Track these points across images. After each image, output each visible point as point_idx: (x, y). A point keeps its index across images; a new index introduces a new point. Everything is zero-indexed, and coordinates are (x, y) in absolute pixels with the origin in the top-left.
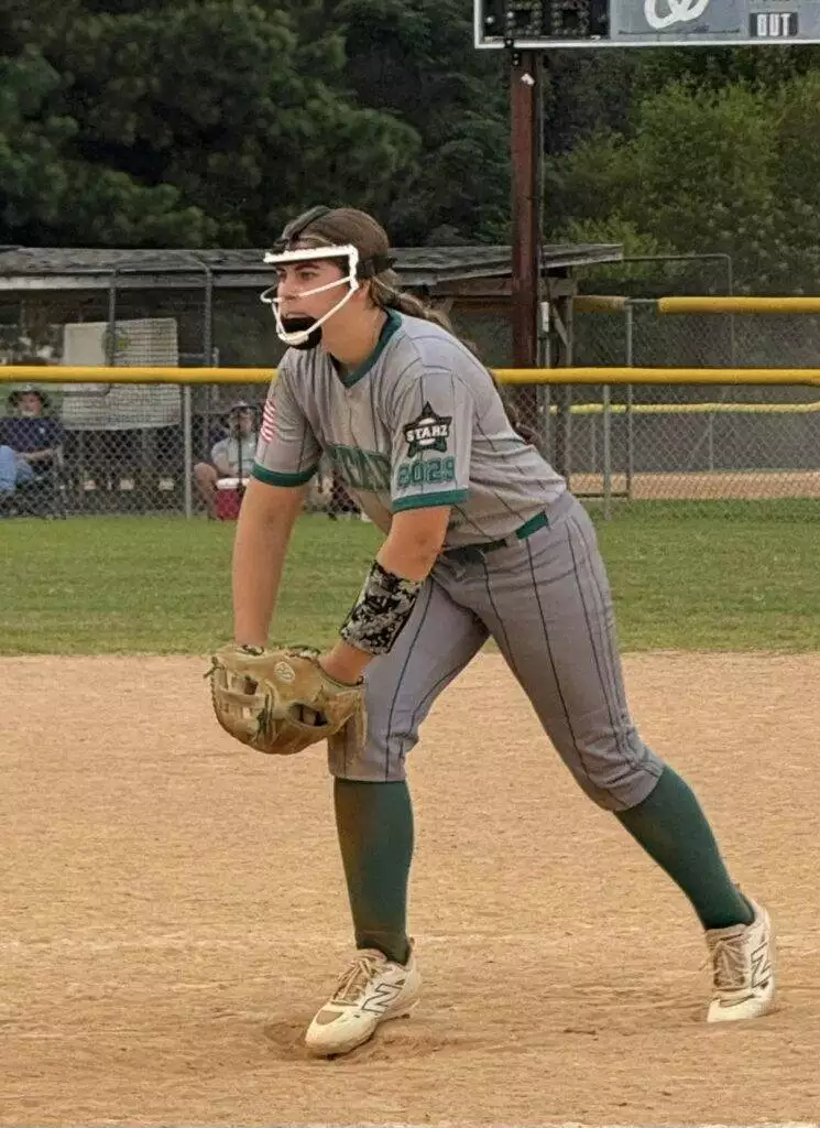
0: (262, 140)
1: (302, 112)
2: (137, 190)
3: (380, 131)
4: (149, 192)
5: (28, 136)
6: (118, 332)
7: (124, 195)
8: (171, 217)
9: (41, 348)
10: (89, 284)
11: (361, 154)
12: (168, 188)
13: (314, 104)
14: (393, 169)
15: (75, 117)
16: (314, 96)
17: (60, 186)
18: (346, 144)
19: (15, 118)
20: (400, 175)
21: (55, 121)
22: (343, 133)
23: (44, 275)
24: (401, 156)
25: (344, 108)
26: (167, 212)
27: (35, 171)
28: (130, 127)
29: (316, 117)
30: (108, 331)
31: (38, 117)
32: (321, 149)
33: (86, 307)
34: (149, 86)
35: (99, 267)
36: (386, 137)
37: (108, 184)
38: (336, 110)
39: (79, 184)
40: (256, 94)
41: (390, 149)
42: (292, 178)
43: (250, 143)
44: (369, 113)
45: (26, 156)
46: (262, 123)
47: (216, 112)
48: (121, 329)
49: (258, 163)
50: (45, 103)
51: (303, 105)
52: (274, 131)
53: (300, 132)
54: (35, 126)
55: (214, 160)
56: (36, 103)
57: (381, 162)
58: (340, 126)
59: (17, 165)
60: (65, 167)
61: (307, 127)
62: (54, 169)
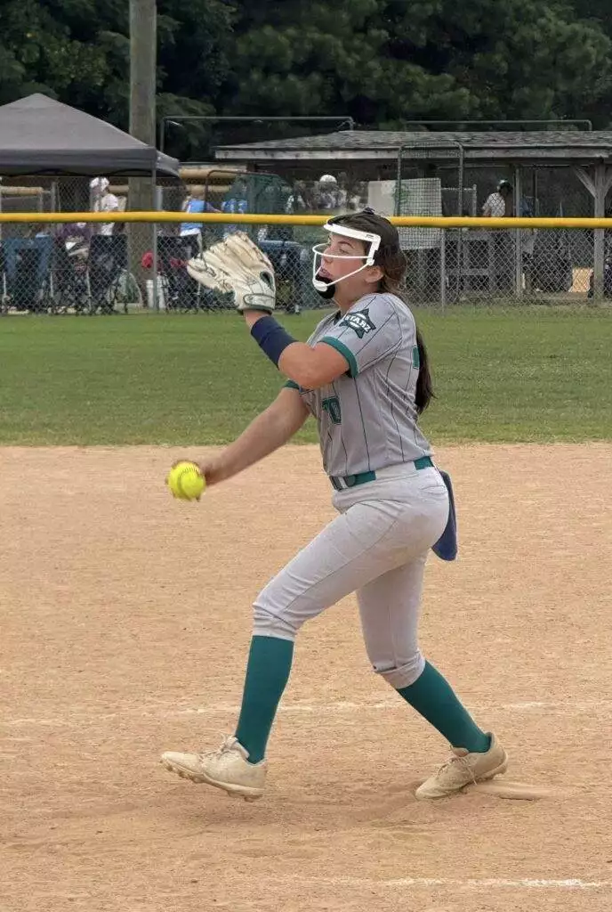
0: (510, 46)
1: (535, 27)
2: (427, 77)
3: (585, 38)
4: (435, 78)
5: (357, 43)
6: (403, 187)
7: (419, 80)
8: (449, 94)
9: (353, 196)
10: (384, 156)
11: (573, 54)
12: (448, 76)
13: (542, 21)
14: (594, 62)
15: (388, 31)
16: (542, 15)
17: (376, 75)
18: (563, 47)
19: (348, 30)
20: (599, 66)
21: (374, 32)
22: (560, 40)
23: (356, 150)
24: (598, 52)
25: (562, 23)
26: (446, 91)
27: (360, 64)
28: (423, 36)
29: (543, 29)
30: (396, 186)
31: (364, 30)
32: (547, 51)
33: (383, 170)
34: (435, 10)
35: (391, 145)
36: (589, 42)
37: (408, 73)
38: (556, 24)
39: (390, 74)
40: (505, 14)
41: (591, 49)
42: (527, 68)
43: (501, 45)
44: (577, 27)
45: (354, 55)
46: (509, 33)
47: (478, 26)
48: (405, 185)
49: (505, 59)
50: (368, 20)
51: (535, 22)
52: (516, 38)
53: (533, 38)
54: (362, 36)
55: (477, 58)
56: (362, 21)
57: (586, 58)
58: (559, 35)
59: (350, 61)
60: (381, 64)
61: (537, 35)
62: (373, 64)
